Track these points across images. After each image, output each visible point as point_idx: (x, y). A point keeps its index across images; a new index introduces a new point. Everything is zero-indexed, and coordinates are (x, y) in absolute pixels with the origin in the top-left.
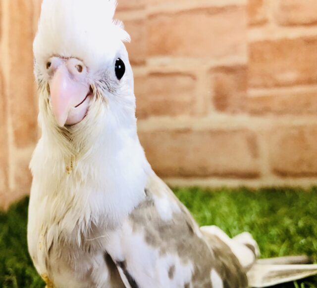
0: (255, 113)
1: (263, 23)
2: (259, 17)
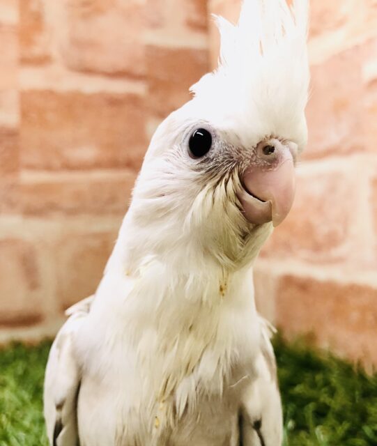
0: (31, 212)
1: (42, 61)
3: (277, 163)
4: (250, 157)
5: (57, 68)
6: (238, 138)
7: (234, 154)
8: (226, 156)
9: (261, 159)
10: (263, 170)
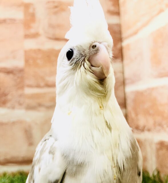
2: (32, 31)
3: (99, 51)
4: (88, 52)
5: (42, 39)
6: (81, 46)
7: (83, 53)
8: (80, 55)
9: (92, 51)
10: (95, 55)
